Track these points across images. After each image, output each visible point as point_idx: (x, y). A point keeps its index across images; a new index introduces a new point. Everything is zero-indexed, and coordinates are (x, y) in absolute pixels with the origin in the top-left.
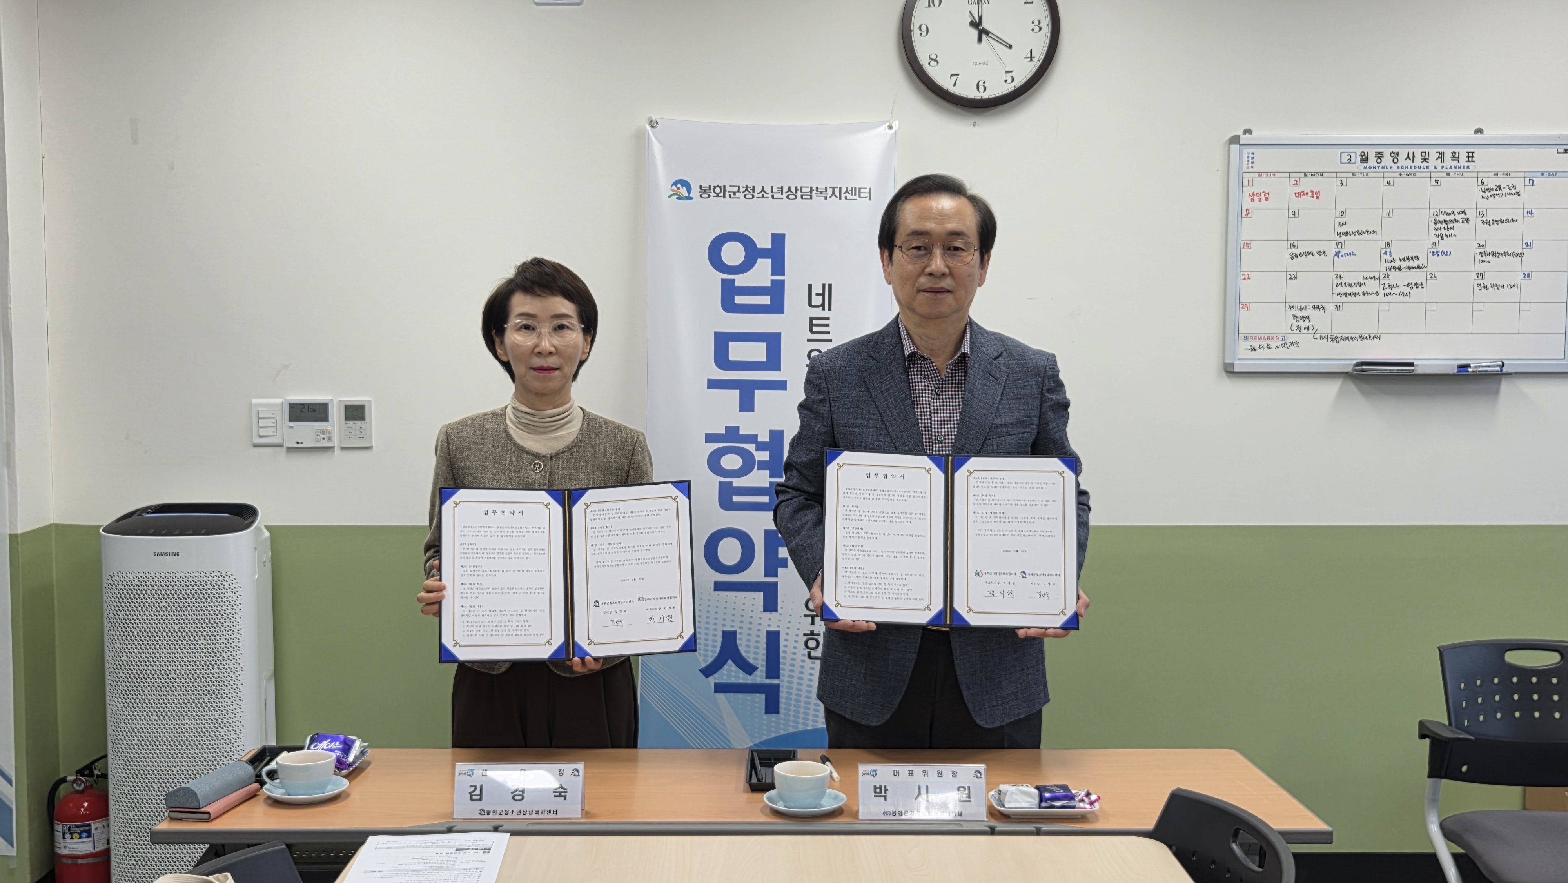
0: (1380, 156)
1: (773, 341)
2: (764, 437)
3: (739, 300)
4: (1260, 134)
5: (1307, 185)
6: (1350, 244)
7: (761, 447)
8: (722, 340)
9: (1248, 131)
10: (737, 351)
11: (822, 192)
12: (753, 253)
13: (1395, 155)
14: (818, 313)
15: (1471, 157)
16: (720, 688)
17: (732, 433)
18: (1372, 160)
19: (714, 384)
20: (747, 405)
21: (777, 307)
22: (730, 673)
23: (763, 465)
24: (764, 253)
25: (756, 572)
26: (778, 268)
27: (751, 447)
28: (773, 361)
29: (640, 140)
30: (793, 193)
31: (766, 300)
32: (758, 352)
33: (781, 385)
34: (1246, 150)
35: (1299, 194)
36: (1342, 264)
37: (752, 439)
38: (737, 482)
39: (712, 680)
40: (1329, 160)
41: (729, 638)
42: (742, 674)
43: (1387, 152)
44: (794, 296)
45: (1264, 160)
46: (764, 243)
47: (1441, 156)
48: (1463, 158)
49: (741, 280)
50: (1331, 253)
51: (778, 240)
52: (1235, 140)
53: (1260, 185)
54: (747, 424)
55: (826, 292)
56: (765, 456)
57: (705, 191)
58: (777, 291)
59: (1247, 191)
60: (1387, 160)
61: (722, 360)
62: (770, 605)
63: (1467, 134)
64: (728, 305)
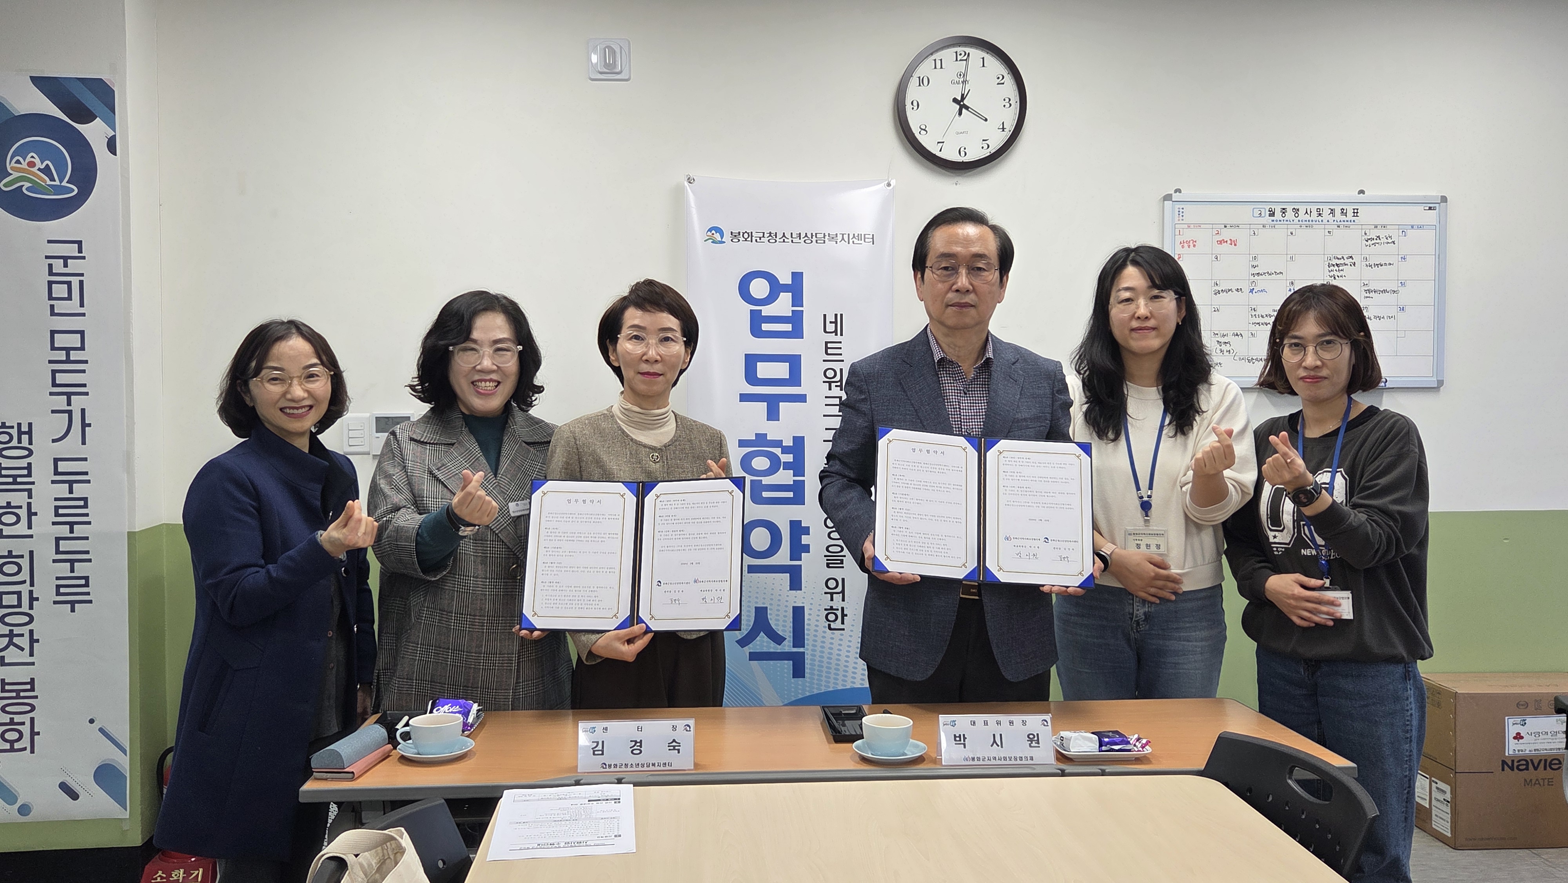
0: (1284, 211)
1: (794, 362)
2: (788, 442)
3: (765, 327)
4: (1186, 195)
5: (1227, 234)
6: (1262, 283)
7: (786, 450)
8: (751, 361)
9: (1178, 191)
10: (764, 370)
11: (833, 238)
12: (776, 288)
13: (1296, 211)
14: (832, 337)
15: (1356, 213)
16: (754, 656)
17: (761, 439)
18: (1278, 214)
19: (744, 398)
20: (773, 414)
21: (797, 333)
22: (762, 643)
23: (787, 466)
24: (786, 288)
25: (782, 557)
26: (797, 300)
27: (777, 451)
28: (795, 378)
29: (678, 194)
30: (810, 238)
31: (788, 327)
32: (781, 370)
33: (802, 398)
34: (1177, 206)
35: (1221, 242)
36: (1256, 299)
37: (778, 443)
38: (766, 480)
39: (747, 650)
40: (1244, 214)
41: (761, 613)
42: (773, 644)
43: (1289, 209)
44: (811, 324)
45: (1192, 214)
46: (785, 279)
47: (1332, 211)
48: (1350, 214)
49: (767, 310)
50: (1246, 290)
51: (797, 277)
52: (1168, 197)
53: (1189, 235)
54: (773, 430)
55: (838, 321)
56: (788, 458)
57: (735, 236)
58: (796, 319)
59: (1179, 239)
60: (1290, 214)
61: (751, 377)
62: (796, 584)
63: (1353, 195)
64: (756, 331)
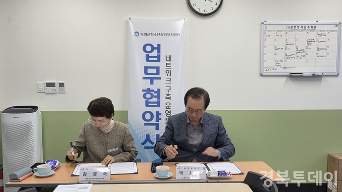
1: (158, 68)
2: (156, 90)
4: (268, 22)
5: (279, 33)
6: (288, 47)
8: (146, 68)
9: (265, 21)
10: (149, 71)
11: (169, 35)
12: (153, 48)
14: (168, 62)
16: (146, 148)
17: (148, 89)
18: (293, 28)
19: (144, 78)
20: (152, 83)
21: (159, 61)
22: (148, 144)
23: (155, 97)
25: (154, 121)
26: (159, 52)
27: (153, 93)
28: (158, 73)
29: (127, 23)
30: (162, 35)
31: (156, 59)
32: (154, 71)
33: (160, 78)
34: (265, 26)
35: (277, 36)
36: (287, 51)
38: (150, 101)
39: (144, 146)
40: (284, 28)
41: (148, 136)
42: (151, 144)
43: (297, 26)
44: (163, 58)
45: (269, 28)
46: (156, 46)
47: (309, 27)
48: (314, 27)
49: (150, 55)
50: (284, 49)
51: (159, 45)
52: (263, 23)
53: (268, 33)
54: (152, 87)
55: (170, 57)
56: (156, 94)
57: (142, 34)
58: (159, 57)
59: (265, 35)
61: (146, 73)
62: (157, 129)
63: (314, 22)
64: (148, 60)
